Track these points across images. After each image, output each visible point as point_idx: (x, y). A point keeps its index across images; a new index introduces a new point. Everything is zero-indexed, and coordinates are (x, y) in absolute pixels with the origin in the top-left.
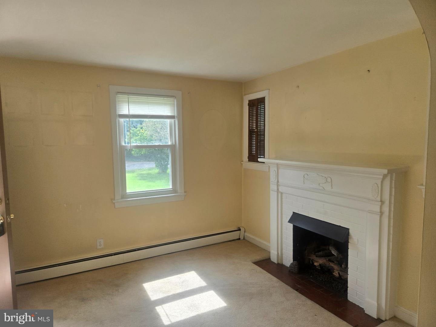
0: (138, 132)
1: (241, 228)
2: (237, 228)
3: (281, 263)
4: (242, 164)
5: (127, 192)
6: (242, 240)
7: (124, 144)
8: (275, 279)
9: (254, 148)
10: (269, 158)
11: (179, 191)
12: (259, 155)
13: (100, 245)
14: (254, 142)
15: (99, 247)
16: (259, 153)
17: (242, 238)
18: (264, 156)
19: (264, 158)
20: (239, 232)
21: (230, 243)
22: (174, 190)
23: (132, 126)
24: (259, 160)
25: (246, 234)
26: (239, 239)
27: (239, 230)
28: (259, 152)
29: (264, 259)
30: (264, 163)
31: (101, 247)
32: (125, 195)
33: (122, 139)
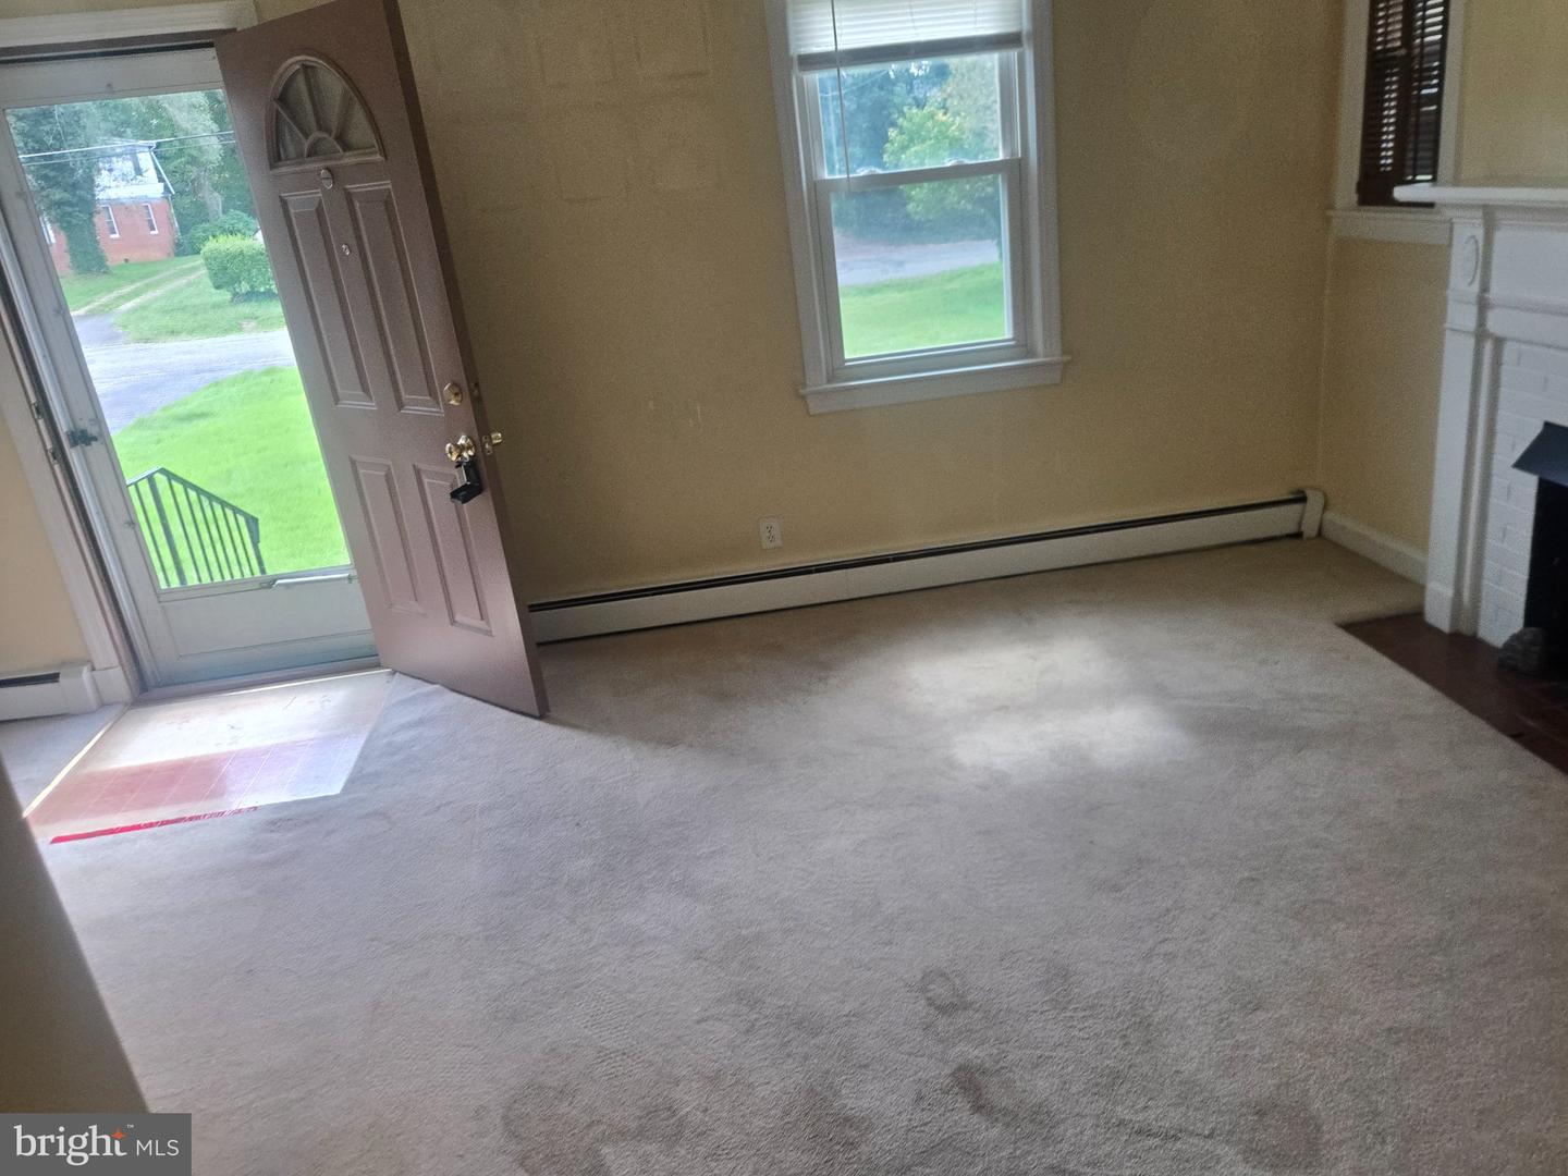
0: (930, 124)
1: (1309, 493)
2: (1292, 493)
3: (1469, 634)
4: (1328, 220)
5: (847, 357)
6: (1309, 539)
7: (827, 176)
8: (1421, 688)
9: (1388, 143)
10: (1457, 182)
11: (1040, 347)
12: (1409, 171)
13: (771, 538)
14: (1390, 113)
15: (766, 544)
16: (1410, 163)
17: (1310, 529)
18: (1434, 173)
19: (1434, 180)
20: (1297, 507)
21: (1254, 548)
22: (1023, 344)
23: (910, 100)
24: (1401, 193)
25: (1329, 516)
26: (1298, 535)
27: (1300, 498)
28: (1410, 155)
29: (1393, 612)
30: (1430, 205)
31: (772, 545)
32: (837, 368)
33: (817, 155)
